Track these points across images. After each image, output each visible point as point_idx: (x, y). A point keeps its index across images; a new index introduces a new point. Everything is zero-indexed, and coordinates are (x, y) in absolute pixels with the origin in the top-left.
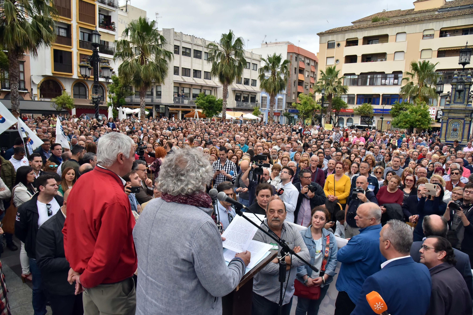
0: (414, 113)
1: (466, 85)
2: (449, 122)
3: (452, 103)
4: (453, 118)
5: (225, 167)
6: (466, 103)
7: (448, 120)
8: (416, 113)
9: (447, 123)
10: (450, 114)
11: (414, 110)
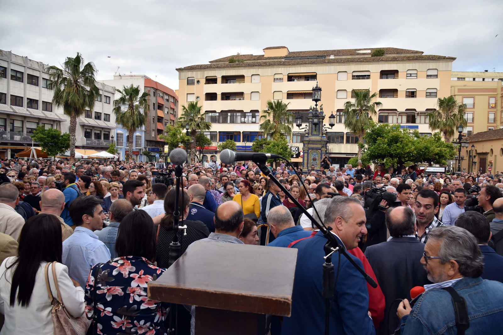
0: (276, 147)
1: (320, 119)
2: (309, 152)
3: (310, 135)
4: (312, 149)
6: (321, 135)
7: (308, 150)
8: (278, 146)
9: (308, 153)
10: (309, 145)
11: (276, 144)
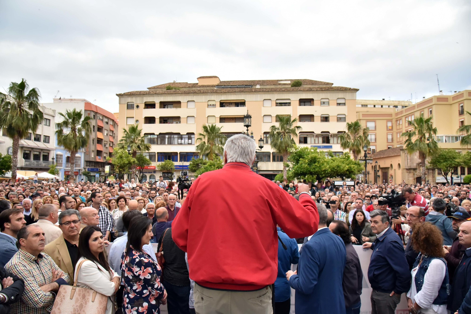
0: (213, 166)
5: (100, 213)
11: (212, 164)
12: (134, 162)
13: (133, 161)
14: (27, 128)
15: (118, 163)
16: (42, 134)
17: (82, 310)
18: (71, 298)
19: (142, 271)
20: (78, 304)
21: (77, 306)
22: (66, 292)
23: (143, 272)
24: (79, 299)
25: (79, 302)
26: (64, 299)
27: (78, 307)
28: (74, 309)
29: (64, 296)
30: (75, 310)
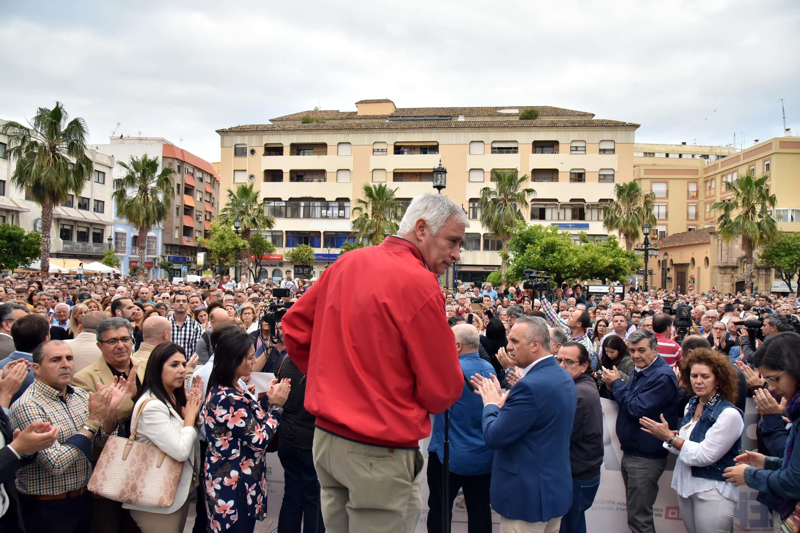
12: (244, 246)
13: (243, 244)
14: (65, 186)
15: (217, 248)
16: (92, 197)
17: (140, 479)
18: (124, 457)
19: (231, 415)
20: (134, 469)
21: (132, 472)
22: (116, 448)
23: (233, 416)
24: (136, 460)
25: (136, 465)
26: (113, 458)
27: (133, 474)
28: (127, 475)
29: (112, 454)
30: (128, 477)
